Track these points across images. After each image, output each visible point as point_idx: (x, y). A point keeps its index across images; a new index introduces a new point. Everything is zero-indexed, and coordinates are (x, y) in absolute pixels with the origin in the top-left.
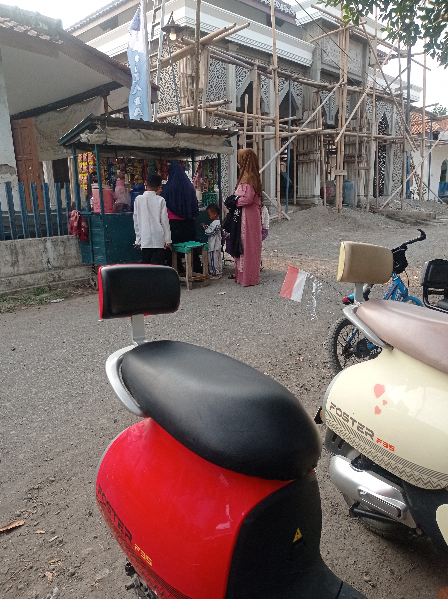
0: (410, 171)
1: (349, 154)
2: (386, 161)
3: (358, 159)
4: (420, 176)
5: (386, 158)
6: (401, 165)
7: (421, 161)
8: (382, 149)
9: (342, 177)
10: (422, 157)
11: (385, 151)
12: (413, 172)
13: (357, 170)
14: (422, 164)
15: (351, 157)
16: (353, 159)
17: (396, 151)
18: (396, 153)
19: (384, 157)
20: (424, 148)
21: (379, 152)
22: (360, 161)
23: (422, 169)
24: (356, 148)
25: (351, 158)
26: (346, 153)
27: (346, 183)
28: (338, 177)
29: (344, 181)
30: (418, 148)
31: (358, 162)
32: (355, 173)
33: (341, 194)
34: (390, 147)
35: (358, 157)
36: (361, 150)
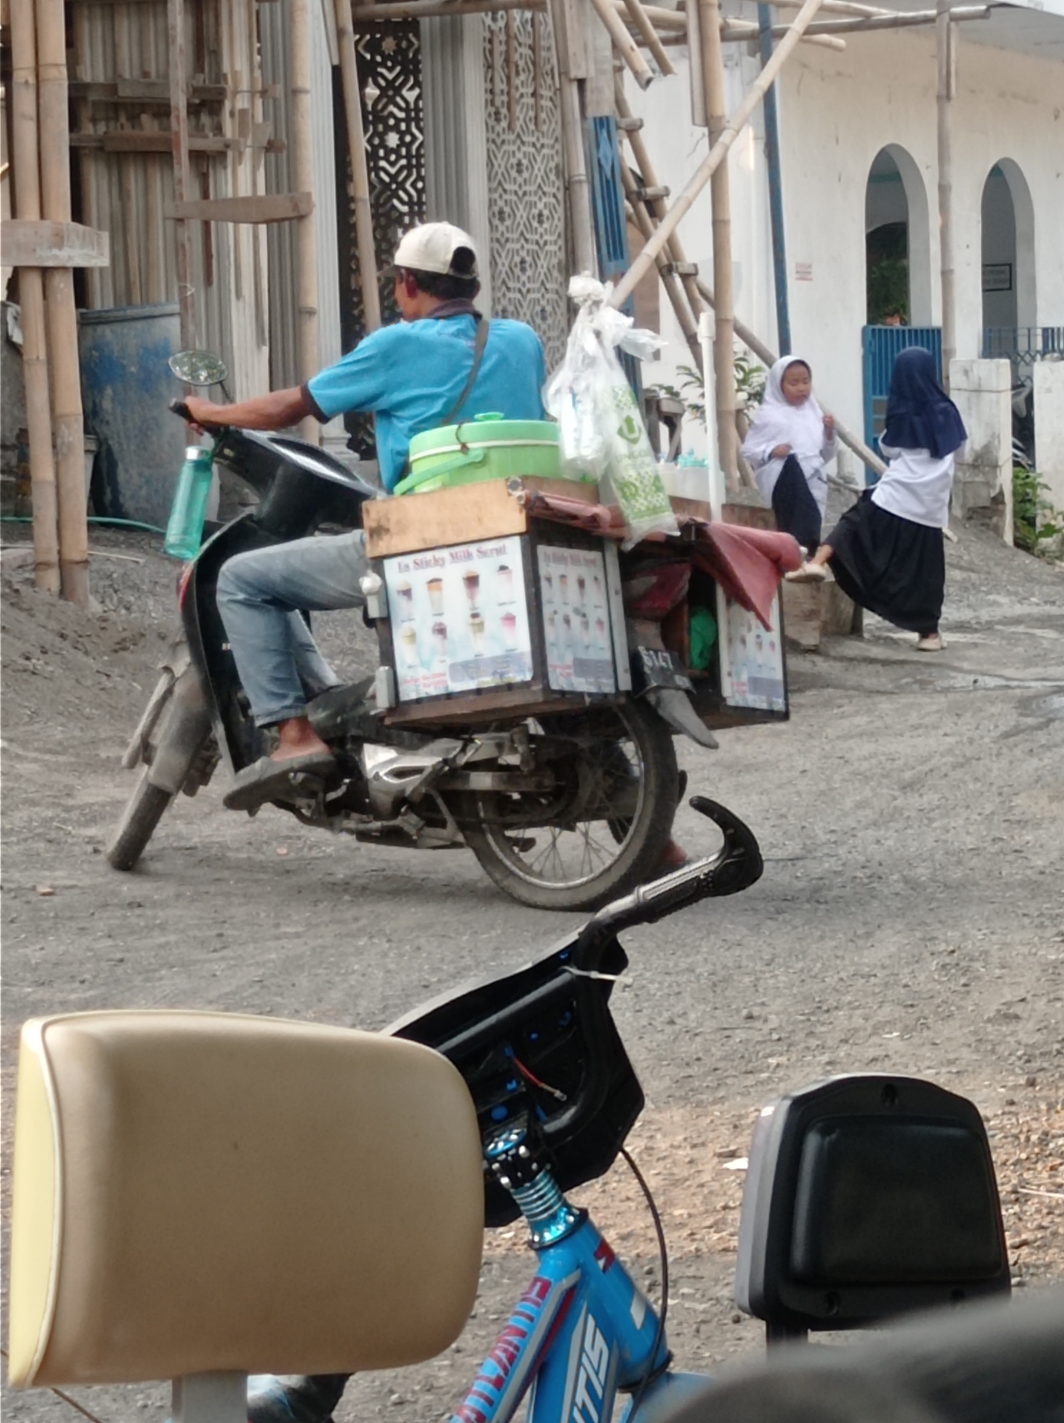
0: (630, 233)
1: (112, 88)
2: (428, 152)
3: (198, 130)
4: (706, 279)
5: (428, 123)
6: (554, 187)
7: (704, 156)
8: (389, 45)
9: (64, 288)
10: (712, 123)
11: (411, 68)
12: (653, 248)
13: (195, 227)
14: (717, 178)
15: (134, 109)
16: (149, 126)
17: (499, 74)
18: (500, 86)
19: (414, 114)
20: (719, 49)
21: (367, 71)
22: (209, 143)
23: (719, 225)
24: (166, 36)
25: (134, 119)
26: (86, 76)
27: (107, 332)
28: (32, 286)
29: (87, 322)
30: (668, 52)
31: (198, 157)
32: (179, 248)
33: (75, 434)
34: (453, 38)
35: (193, 110)
36: (217, 54)
